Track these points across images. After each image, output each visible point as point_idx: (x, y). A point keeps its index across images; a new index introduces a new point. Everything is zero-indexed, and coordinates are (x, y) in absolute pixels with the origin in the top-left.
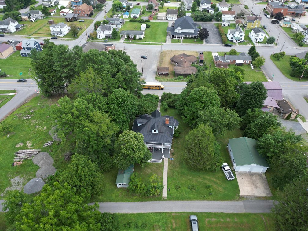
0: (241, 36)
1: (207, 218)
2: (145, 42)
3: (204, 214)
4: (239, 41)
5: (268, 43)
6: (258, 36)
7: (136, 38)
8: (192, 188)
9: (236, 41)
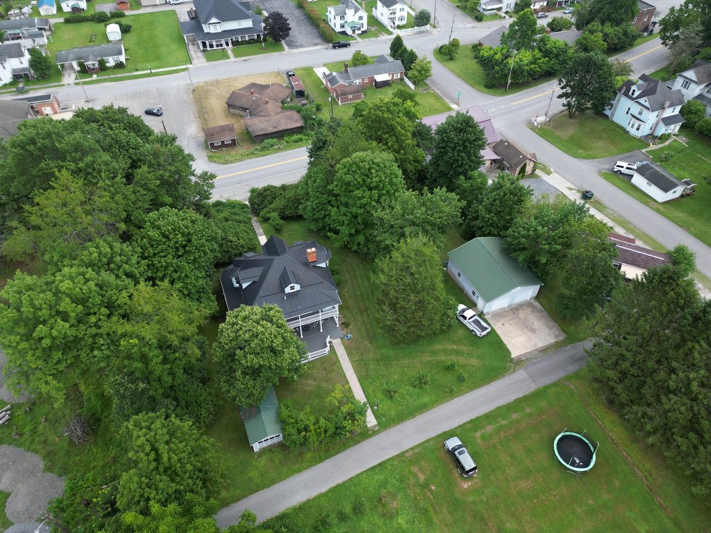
0: (361, 18)
1: (476, 432)
2: (137, 70)
3: (467, 426)
4: (360, 32)
5: (419, 26)
6: (395, 13)
7: (107, 65)
8: (420, 382)
9: (354, 32)
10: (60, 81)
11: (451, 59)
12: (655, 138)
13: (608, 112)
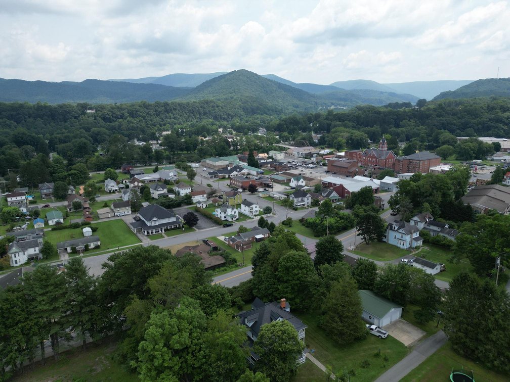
0: (235, 212)
2: (108, 249)
4: (235, 219)
5: (266, 214)
6: (252, 209)
7: (90, 247)
9: (232, 219)
10: (59, 259)
11: (290, 226)
12: (413, 248)
13: (384, 240)
